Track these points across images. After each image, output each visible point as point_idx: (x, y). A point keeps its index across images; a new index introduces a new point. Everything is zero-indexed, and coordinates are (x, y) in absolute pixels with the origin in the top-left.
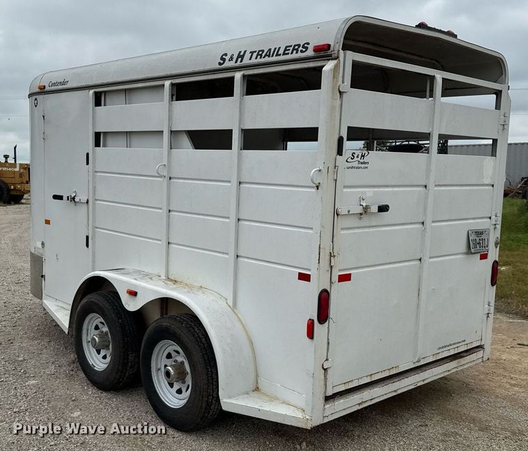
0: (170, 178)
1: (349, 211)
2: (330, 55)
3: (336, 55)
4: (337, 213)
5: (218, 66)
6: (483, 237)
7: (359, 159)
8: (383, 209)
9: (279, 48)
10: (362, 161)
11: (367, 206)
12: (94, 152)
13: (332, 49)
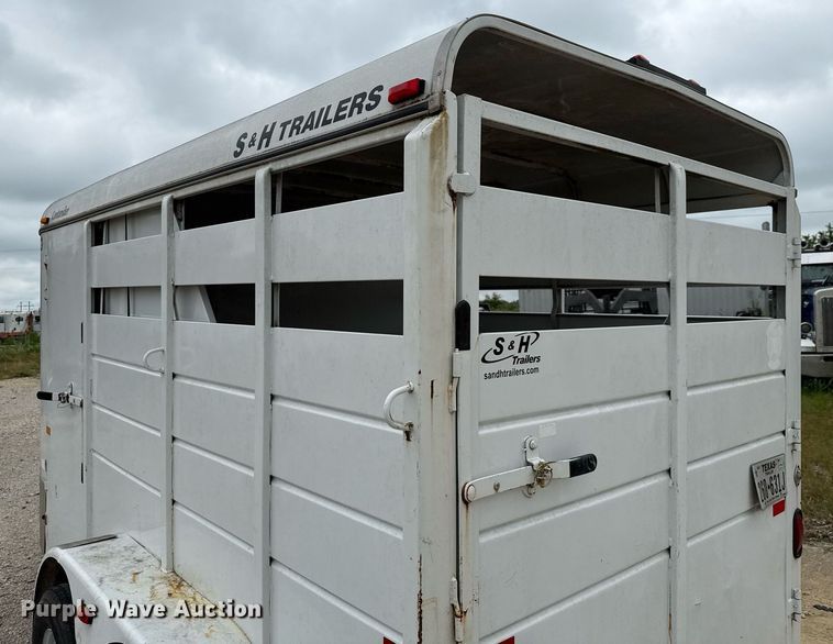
0: (174, 376)
1: (497, 487)
2: (424, 107)
3: (437, 103)
4: (462, 499)
5: (233, 160)
6: (776, 471)
7: (515, 352)
8: (582, 466)
9: (329, 107)
10: (523, 355)
11: (542, 465)
12: (90, 321)
13: (427, 90)
